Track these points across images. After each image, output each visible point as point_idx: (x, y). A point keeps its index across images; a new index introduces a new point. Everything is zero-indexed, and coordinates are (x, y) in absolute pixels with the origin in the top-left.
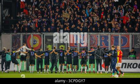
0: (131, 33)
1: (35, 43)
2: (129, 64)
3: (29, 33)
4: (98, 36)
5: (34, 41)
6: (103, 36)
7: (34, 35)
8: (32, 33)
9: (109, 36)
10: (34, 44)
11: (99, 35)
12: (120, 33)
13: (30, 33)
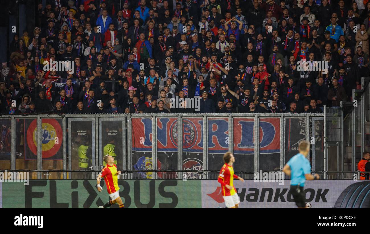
0: (282, 115)
1: (47, 139)
2: (278, 190)
3: (32, 116)
4: (202, 123)
5: (45, 136)
6: (215, 122)
7: (44, 121)
8: (39, 116)
9: (230, 122)
10: (44, 142)
11: (204, 120)
12: (256, 115)
13: (35, 116)
